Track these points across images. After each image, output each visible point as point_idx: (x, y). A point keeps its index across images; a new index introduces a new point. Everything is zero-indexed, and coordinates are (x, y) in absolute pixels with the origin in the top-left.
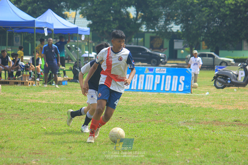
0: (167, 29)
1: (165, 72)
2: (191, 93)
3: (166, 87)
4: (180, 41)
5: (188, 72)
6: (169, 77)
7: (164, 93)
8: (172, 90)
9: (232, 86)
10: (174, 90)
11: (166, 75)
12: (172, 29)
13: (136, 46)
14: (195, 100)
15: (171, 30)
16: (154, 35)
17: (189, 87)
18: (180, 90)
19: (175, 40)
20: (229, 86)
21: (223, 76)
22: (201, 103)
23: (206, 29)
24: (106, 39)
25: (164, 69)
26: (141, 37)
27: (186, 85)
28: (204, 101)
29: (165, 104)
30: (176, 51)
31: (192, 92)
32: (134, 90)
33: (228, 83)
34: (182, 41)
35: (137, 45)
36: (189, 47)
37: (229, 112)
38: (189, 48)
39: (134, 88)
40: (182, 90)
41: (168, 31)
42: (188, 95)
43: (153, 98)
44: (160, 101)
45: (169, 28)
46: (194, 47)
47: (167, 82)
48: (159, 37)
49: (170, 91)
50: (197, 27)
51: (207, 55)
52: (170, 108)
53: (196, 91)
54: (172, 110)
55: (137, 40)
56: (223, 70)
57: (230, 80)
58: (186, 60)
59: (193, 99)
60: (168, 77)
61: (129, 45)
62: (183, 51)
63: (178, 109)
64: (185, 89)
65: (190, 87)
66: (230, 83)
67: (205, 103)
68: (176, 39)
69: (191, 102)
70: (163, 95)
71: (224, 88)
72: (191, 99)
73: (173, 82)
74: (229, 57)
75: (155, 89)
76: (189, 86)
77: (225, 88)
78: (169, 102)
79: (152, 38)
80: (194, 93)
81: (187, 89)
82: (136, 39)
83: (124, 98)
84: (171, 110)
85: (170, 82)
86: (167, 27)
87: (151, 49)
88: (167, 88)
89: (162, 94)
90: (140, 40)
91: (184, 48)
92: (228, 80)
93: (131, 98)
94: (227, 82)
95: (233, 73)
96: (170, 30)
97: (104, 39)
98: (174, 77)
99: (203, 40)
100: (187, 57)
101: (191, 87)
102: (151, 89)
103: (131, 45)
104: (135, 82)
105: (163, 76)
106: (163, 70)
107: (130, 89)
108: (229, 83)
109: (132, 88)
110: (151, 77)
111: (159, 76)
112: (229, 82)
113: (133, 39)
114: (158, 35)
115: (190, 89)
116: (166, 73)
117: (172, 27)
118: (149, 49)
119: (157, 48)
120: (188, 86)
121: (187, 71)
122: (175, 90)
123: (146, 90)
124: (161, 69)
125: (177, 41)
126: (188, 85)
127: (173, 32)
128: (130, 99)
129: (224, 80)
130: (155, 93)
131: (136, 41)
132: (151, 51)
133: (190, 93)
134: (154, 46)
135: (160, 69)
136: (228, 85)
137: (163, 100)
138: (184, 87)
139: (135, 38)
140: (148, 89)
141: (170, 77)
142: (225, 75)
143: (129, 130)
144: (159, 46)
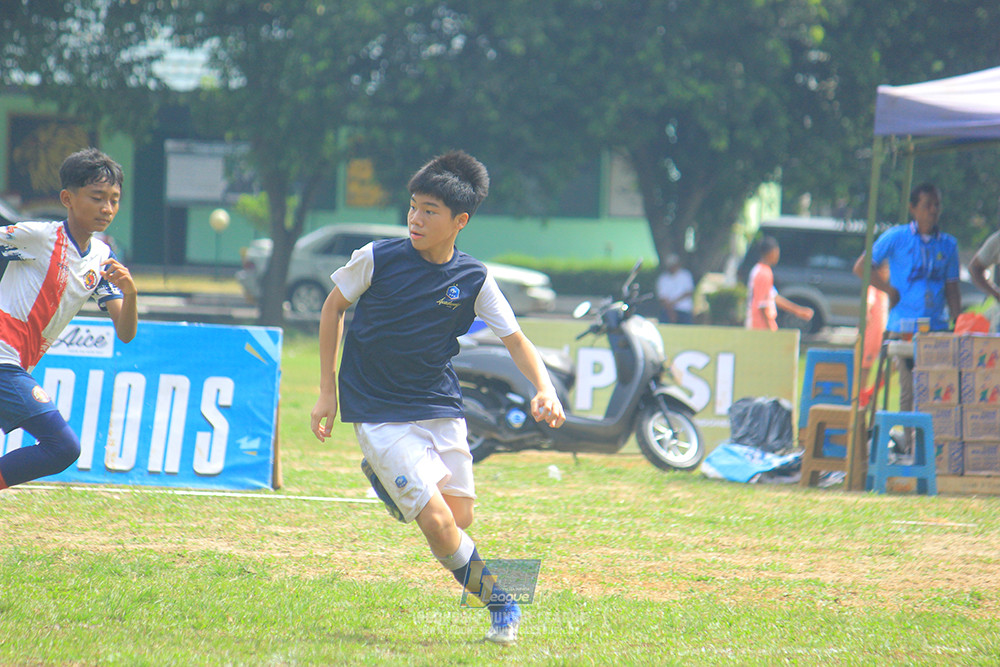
0: (129, 66)
1: (107, 352)
2: (276, 487)
3: (111, 449)
4: (204, 148)
5: (259, 349)
6: (131, 382)
7: (97, 484)
8: (154, 464)
9: (538, 448)
10: (163, 467)
11: (111, 369)
12: (158, 68)
14: (300, 531)
15: (150, 75)
17: (262, 452)
18: (201, 466)
19: (170, 145)
20: (516, 447)
21: (481, 380)
22: (338, 555)
23: (376, 77)
25: (96, 332)
27: (242, 436)
28: (358, 543)
29: (106, 559)
30: (180, 214)
31: (281, 480)
33: (508, 427)
34: (219, 149)
36: (262, 189)
38: (263, 197)
40: (216, 466)
41: (132, 81)
42: (254, 502)
43: (25, 517)
44: (74, 541)
45: (139, 63)
46: (292, 193)
47: (116, 416)
49: (139, 470)
50: (321, 65)
52: (139, 585)
53: (304, 473)
54: (150, 597)
56: (482, 343)
58: (241, 274)
59: (289, 524)
60: (123, 380)
62: (221, 216)
63: (188, 593)
64: (239, 460)
65: (267, 452)
66: (525, 428)
67: (362, 555)
68: (179, 136)
69: (271, 543)
70: (92, 496)
71: (485, 461)
72: (273, 528)
73: (160, 416)
74: (516, 259)
76: (265, 438)
77: (493, 459)
78: (130, 547)
79: (21, 128)
80: (295, 490)
81: (247, 461)
84: (141, 600)
85: (136, 413)
86: (126, 55)
87: (16, 201)
88: (120, 456)
89: (82, 495)
91: (231, 197)
92: (512, 406)
94: (503, 421)
96: (143, 75)
98: (166, 381)
99: (358, 151)
100: (251, 253)
101: (271, 448)
105: (96, 378)
106: (95, 337)
108: (517, 425)
111: (68, 376)
112: (516, 418)
114: (71, 112)
115: (266, 462)
116: (114, 359)
117: (158, 57)
120: (256, 444)
121: (248, 348)
122: (173, 466)
124: (83, 329)
125: (188, 152)
126: (254, 436)
127: (165, 91)
129: (486, 407)
130: (41, 489)
133: (268, 487)
134: (38, 179)
135: (77, 330)
136: (512, 437)
137: (88, 534)
138: (232, 449)
141: (138, 381)
142: (490, 372)
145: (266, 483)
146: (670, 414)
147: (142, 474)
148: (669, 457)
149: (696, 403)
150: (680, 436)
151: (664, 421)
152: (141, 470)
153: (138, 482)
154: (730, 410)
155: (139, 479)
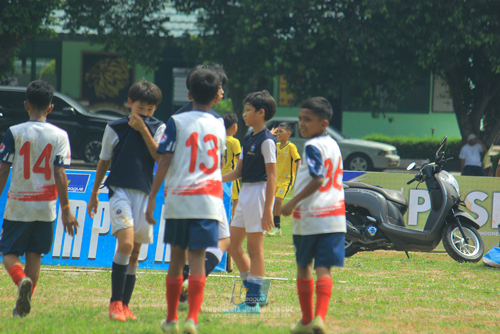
2: (229, 270)
8: (158, 257)
9: (385, 248)
10: (164, 259)
12: (167, 26)
15: (162, 30)
16: (98, 48)
19: (176, 70)
20: (372, 248)
26: (47, 57)
31: (232, 267)
33: (367, 235)
41: (151, 33)
42: (216, 280)
43: (82, 288)
45: (155, 22)
48: (114, 57)
55: (33, 66)
57: (377, 224)
66: (376, 236)
71: (354, 256)
72: (225, 295)
75: (92, 254)
77: (359, 254)
79: (89, 61)
82: (29, 63)
86: (147, 18)
87: (86, 103)
90: (46, 65)
92: (370, 223)
94: (364, 232)
95: (387, 198)
99: (281, 70)
102: (77, 253)
103: (7, 83)
110: (78, 208)
112: (372, 230)
113: (17, 63)
114: (113, 51)
117: (167, 19)
118: (78, 100)
119: (108, 100)
123: (58, 257)
127: (170, 38)
130: (92, 272)
131: (28, 70)
132: (87, 108)
133: (225, 271)
134: (99, 90)
136: (370, 242)
139: (23, 58)
140: (66, 253)
144: (115, 90)
145: (224, 268)
146: (463, 228)
147: (151, 263)
149: (480, 221)
152: (151, 261)
153: (149, 268)
155: (149, 266)
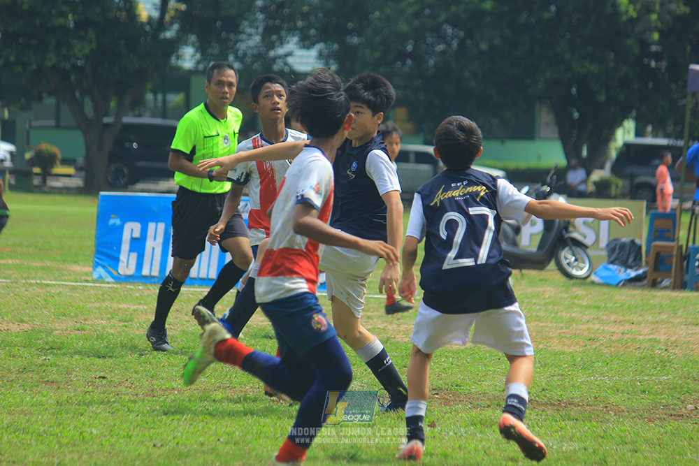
0: (274, 60)
12: (290, 60)
13: (158, 121)
14: (369, 314)
15: (286, 64)
22: (389, 327)
23: (409, 62)
24: (50, 94)
26: (176, 90)
28: (400, 321)
32: (154, 277)
35: (164, 116)
37: (486, 358)
39: (150, 272)
41: (276, 67)
45: (280, 57)
50: (377, 55)
51: (412, 157)
55: (164, 101)
61: (135, 116)
67: (403, 327)
74: (488, 162)
82: (160, 97)
83: (115, 306)
86: (272, 54)
90: (175, 98)
93: (141, 307)
96: (282, 64)
97: (44, 95)
99: (400, 102)
103: (140, 115)
104: (153, 249)
107: (138, 274)
109: (145, 272)
113: (149, 96)
117: (290, 54)
123: (195, 279)
128: (134, 310)
131: (160, 104)
135: (247, 205)
139: (155, 92)
140: (203, 275)
143: (131, 423)
146: (574, 248)
148: (575, 272)
149: (588, 241)
150: (580, 260)
151: (570, 252)
154: (608, 245)
